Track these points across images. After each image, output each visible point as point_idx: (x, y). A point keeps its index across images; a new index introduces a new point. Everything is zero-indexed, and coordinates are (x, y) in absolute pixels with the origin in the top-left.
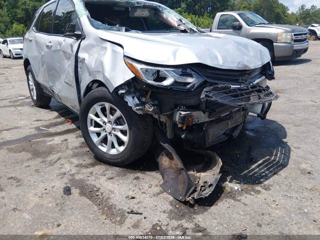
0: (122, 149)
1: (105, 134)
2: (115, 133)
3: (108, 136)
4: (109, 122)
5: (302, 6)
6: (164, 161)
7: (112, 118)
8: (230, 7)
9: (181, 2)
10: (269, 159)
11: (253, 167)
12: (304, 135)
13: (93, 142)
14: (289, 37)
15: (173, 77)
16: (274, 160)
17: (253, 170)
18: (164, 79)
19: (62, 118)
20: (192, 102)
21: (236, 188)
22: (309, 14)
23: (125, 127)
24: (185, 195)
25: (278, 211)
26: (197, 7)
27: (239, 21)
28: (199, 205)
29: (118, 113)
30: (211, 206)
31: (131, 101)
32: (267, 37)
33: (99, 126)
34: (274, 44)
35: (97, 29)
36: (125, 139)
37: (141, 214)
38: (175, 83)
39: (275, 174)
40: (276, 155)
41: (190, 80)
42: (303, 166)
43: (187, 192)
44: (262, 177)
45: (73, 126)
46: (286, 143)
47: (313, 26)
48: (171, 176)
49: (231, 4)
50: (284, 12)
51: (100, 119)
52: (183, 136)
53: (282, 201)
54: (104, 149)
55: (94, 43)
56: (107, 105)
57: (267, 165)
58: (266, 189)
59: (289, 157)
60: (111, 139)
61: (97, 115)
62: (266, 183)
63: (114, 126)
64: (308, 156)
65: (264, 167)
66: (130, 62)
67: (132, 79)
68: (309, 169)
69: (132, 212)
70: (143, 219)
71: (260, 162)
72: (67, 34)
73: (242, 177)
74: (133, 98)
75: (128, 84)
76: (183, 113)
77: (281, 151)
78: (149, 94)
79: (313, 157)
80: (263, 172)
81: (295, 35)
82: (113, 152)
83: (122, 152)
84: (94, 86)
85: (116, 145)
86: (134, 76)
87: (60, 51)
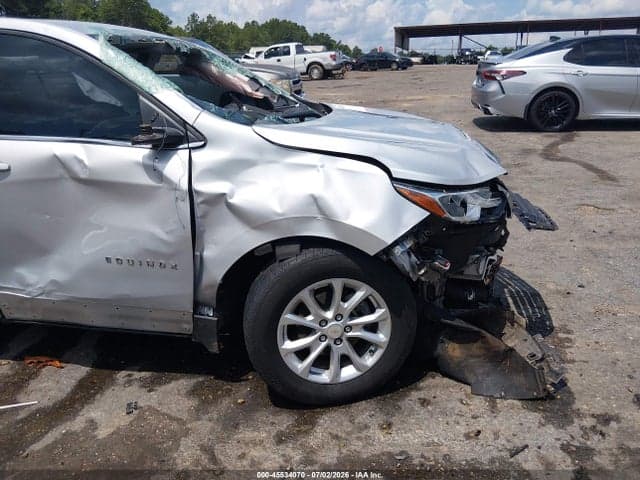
1: (323, 344)
2: (351, 334)
3: (334, 347)
4: (336, 316)
5: (193, 16)
6: (453, 351)
7: (346, 307)
10: (511, 292)
14: (287, 87)
16: (518, 292)
22: (206, 31)
24: (538, 387)
29: (365, 293)
37: (528, 447)
44: (543, 319)
47: (250, 58)
51: (309, 318)
56: (338, 284)
60: (338, 350)
61: (302, 311)
63: (349, 322)
66: (410, 189)
67: (424, 221)
69: (514, 453)
70: (540, 448)
71: (510, 300)
80: (535, 313)
81: (293, 83)
83: (376, 364)
84: (280, 250)
85: (354, 356)
86: (428, 214)
87: (55, 180)
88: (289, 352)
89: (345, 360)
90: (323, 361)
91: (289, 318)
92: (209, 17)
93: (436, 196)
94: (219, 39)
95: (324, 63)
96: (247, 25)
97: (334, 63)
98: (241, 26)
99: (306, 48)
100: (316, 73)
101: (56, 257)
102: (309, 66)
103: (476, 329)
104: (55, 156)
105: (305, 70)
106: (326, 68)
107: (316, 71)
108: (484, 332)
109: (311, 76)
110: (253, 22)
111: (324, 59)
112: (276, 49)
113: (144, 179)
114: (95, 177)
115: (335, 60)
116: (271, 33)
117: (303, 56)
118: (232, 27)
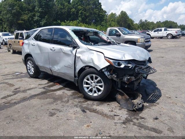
0: (100, 93)
1: (91, 87)
2: (97, 87)
3: (93, 88)
4: (94, 82)
5: (141, 20)
6: (119, 97)
7: (96, 81)
8: (104, 20)
9: (78, 17)
10: (154, 94)
11: (150, 97)
12: (163, 84)
13: (85, 91)
14: (143, 40)
15: (124, 64)
16: (156, 94)
17: (150, 98)
18: (121, 65)
19: (52, 83)
20: (131, 73)
21: (148, 105)
22: (144, 24)
23: (102, 84)
24: (133, 108)
25: (164, 110)
26: (87, 20)
27: (119, 32)
28: (138, 111)
29: (99, 78)
30: (142, 111)
31: (107, 74)
32: (133, 40)
33: (89, 84)
34: (136, 43)
35: (86, 45)
36: (102, 89)
37: (119, 116)
38: (125, 66)
39: (159, 99)
40: (156, 93)
41: (129, 65)
42: (167, 96)
43: (133, 107)
44: (155, 100)
45: (61, 86)
46: (157, 88)
47: (149, 32)
48: (123, 102)
49: (105, 18)
50: (132, 23)
51: (89, 81)
52: (126, 86)
53: (165, 107)
54: (91, 94)
55: (85, 51)
56: (94, 76)
57: (154, 96)
58: (157, 104)
59: (161, 93)
60: (94, 89)
61: (88, 80)
62: (157, 102)
63: (96, 84)
64: (168, 92)
65: (154, 97)
66: (107, 59)
67: (109, 65)
68: (169, 96)
69: (115, 115)
70: (121, 117)
71: (151, 95)
72: (70, 46)
73: (147, 101)
74: (108, 72)
75: (107, 67)
76: (128, 77)
77: (157, 91)
78: (112, 70)
79: (169, 92)
80: (154, 99)
81: (145, 39)
82: (96, 95)
83: (100, 94)
84: (86, 68)
85: (97, 92)
86: (110, 64)
87: (61, 52)
88: (85, 87)
89: (95, 92)
90: (91, 91)
91: (85, 80)
92: (146, 20)
93: (112, 61)
94: (147, 26)
95: (173, 34)
96: (157, 22)
97: (176, 34)
98: (155, 23)
99: (168, 29)
100: (169, 37)
101: (59, 65)
102: (168, 35)
103: (123, 92)
104: (61, 48)
105: (166, 36)
106: (173, 35)
107: (170, 36)
108: (124, 93)
109: (168, 37)
110: (159, 21)
111: (173, 33)
112: (158, 29)
113: (70, 53)
114: (65, 52)
115: (177, 33)
116: (164, 25)
117: (166, 32)
118: (152, 23)
